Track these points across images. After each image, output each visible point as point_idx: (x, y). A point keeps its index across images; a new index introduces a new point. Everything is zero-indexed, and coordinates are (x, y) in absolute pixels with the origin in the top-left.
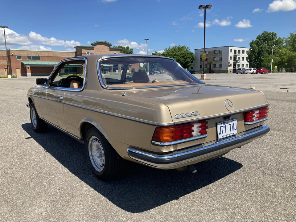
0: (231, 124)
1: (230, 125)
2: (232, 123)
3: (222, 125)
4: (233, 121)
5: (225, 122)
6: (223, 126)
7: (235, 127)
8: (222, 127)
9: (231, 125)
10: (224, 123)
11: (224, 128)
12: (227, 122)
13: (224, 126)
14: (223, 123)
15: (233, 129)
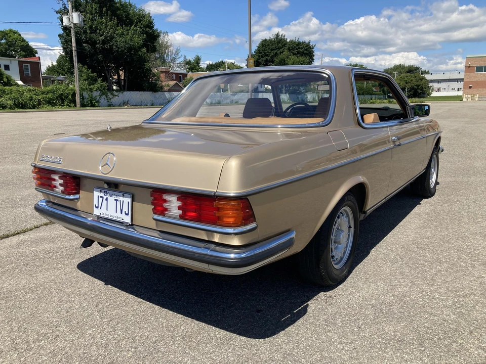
0: (118, 200)
1: (116, 200)
2: (121, 199)
3: (102, 195)
4: (123, 196)
5: (108, 191)
6: (103, 197)
7: (125, 209)
8: (101, 197)
9: (118, 203)
10: (105, 192)
11: (105, 202)
12: (111, 192)
13: (105, 197)
14: (103, 191)
15: (121, 211)
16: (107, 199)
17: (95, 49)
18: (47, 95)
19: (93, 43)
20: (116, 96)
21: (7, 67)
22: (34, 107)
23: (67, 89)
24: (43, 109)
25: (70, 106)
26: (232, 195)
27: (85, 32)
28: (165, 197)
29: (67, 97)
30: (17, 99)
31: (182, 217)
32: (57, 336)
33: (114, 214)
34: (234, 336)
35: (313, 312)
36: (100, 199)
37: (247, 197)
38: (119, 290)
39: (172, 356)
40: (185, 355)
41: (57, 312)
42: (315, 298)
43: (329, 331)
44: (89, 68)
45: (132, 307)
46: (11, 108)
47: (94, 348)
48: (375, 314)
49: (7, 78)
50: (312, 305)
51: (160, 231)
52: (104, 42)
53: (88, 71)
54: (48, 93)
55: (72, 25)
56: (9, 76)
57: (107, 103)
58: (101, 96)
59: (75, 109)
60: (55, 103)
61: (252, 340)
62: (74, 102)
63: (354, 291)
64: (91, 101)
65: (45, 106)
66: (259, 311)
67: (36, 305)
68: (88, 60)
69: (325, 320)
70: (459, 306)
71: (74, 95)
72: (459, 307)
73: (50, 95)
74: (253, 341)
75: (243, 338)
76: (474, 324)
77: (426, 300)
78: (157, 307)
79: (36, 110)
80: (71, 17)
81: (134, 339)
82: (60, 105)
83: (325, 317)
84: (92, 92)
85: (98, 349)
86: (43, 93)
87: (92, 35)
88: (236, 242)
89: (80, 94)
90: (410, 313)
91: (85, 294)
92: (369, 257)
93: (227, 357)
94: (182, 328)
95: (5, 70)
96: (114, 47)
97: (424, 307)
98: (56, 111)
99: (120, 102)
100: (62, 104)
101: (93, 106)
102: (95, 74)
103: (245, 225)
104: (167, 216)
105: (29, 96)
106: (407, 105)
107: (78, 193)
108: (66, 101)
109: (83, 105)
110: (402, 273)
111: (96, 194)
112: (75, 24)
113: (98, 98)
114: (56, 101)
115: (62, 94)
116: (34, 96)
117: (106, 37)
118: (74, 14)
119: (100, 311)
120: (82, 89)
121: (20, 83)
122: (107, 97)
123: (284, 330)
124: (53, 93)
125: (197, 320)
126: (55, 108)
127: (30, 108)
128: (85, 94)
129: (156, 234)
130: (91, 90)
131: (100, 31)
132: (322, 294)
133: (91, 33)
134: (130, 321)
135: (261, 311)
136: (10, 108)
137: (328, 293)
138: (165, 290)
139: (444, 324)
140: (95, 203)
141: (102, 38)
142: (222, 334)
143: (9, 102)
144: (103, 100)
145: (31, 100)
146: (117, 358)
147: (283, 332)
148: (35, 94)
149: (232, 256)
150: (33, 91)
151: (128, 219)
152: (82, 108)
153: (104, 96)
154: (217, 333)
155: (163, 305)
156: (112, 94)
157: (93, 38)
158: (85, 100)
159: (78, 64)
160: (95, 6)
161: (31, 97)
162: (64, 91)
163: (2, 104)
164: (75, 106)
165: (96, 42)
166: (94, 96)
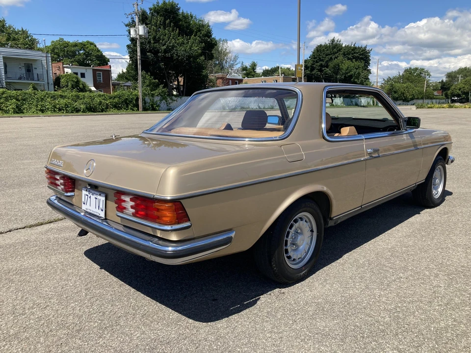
1: (96, 198)
2: (99, 197)
3: (87, 193)
4: (100, 195)
5: (91, 191)
6: (87, 195)
7: (101, 206)
9: (97, 200)
10: (89, 192)
11: (89, 199)
12: (93, 192)
14: (88, 190)
15: (99, 207)
16: (90, 197)
17: (158, 57)
18: (114, 99)
19: (155, 52)
20: (175, 100)
21: (83, 75)
22: (102, 111)
23: (131, 94)
24: (110, 113)
25: (133, 110)
26: (169, 198)
27: (149, 42)
28: (123, 197)
29: (131, 102)
30: (89, 103)
31: (134, 215)
32: (48, 306)
33: (94, 210)
34: (184, 318)
35: (261, 304)
36: (86, 197)
37: (181, 201)
38: (109, 274)
39: (127, 329)
40: (137, 329)
41: (55, 288)
42: (269, 293)
43: (267, 321)
44: (151, 75)
45: (113, 288)
46: (84, 112)
47: (71, 317)
48: (316, 311)
49: (83, 85)
50: (263, 298)
51: (124, 226)
52: (166, 51)
53: (151, 77)
54: (115, 97)
55: (138, 37)
56: (84, 83)
57: (167, 108)
58: (161, 100)
59: (138, 112)
60: (120, 107)
61: (197, 322)
62: (137, 106)
63: (307, 290)
64: (152, 105)
65: (112, 110)
66: (214, 300)
67: (42, 281)
68: (151, 68)
69: (268, 313)
70: (399, 310)
71: (137, 99)
72: (399, 312)
73: (116, 100)
74: (197, 324)
75: (191, 320)
76: (404, 327)
77: (371, 303)
78: (133, 290)
79: (104, 113)
80: (137, 30)
81: (104, 313)
82: (125, 109)
83: (269, 310)
84: (153, 97)
85: (74, 319)
86: (111, 98)
87: (156, 44)
88: (174, 237)
89: (143, 99)
90: (348, 313)
91: (82, 275)
92: (340, 261)
93: (170, 334)
94: (145, 308)
95: (81, 77)
96: (175, 55)
97: (365, 308)
98: (121, 114)
100: (127, 109)
101: (154, 109)
102: (156, 80)
103: (179, 223)
104: (125, 214)
105: (98, 101)
106: (400, 118)
107: (73, 191)
108: (130, 105)
109: (145, 109)
110: (361, 278)
111: (84, 192)
112: (140, 36)
113: (158, 103)
114: (122, 105)
115: (127, 99)
116: (103, 101)
117: (168, 47)
118: (140, 27)
119: (87, 289)
120: (144, 95)
121: (93, 89)
122: (166, 102)
123: (228, 317)
124: (119, 98)
125: (160, 303)
126: (120, 112)
127: (99, 112)
128: (147, 99)
129: (121, 228)
130: (153, 95)
131: (163, 41)
132: (277, 290)
133: (155, 43)
134: (107, 299)
135: (216, 299)
136: (82, 112)
137: (283, 290)
138: (146, 276)
139: (375, 324)
140: (83, 200)
141: (165, 47)
142: (175, 315)
143: (82, 106)
144: (163, 104)
145: (100, 104)
146: (85, 327)
147: (226, 319)
148: (104, 99)
149: (170, 249)
150: (102, 96)
151: (102, 215)
152: (144, 112)
153: (164, 101)
154: (171, 315)
155: (138, 288)
156: (171, 99)
157: (156, 48)
158: (147, 104)
159: (142, 71)
160: (160, 19)
161: (101, 102)
162: (128, 96)
163: (77, 108)
164: (138, 110)
165: (158, 52)
166: (155, 100)
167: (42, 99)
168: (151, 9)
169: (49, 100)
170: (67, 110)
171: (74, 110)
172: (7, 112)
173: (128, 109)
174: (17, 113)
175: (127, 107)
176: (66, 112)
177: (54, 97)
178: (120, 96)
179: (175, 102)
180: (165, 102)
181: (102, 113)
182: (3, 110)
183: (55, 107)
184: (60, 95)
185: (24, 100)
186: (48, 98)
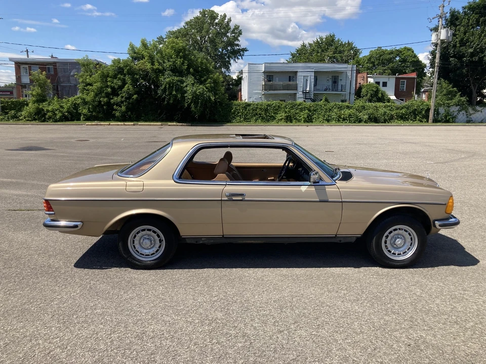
17: (462, 62)
18: (401, 110)
19: (460, 57)
20: (479, 111)
21: (385, 84)
22: (385, 121)
23: (422, 104)
24: (393, 124)
25: (421, 121)
27: (455, 46)
29: (420, 113)
30: (373, 114)
44: (450, 83)
46: (365, 122)
52: (472, 55)
53: (448, 86)
54: (402, 108)
55: (439, 42)
56: (385, 92)
57: (466, 119)
58: (459, 111)
59: (427, 124)
60: (407, 118)
62: (426, 117)
64: (446, 117)
65: (396, 121)
68: (451, 75)
71: (428, 110)
73: (403, 111)
79: (387, 124)
80: (439, 34)
82: (411, 120)
84: (449, 107)
86: (398, 109)
87: (462, 48)
89: (435, 110)
95: (383, 86)
98: (404, 126)
99: (483, 118)
100: (414, 119)
101: (447, 121)
102: (455, 89)
108: (418, 116)
109: (436, 121)
112: (442, 40)
113: (455, 114)
114: (409, 116)
115: (415, 110)
116: (388, 112)
117: (475, 50)
118: (442, 30)
120: (438, 105)
121: (393, 97)
122: (467, 112)
126: (406, 123)
127: (382, 122)
128: (442, 110)
130: (449, 105)
131: (471, 43)
133: (461, 46)
141: (471, 50)
143: (366, 117)
144: (462, 115)
148: (390, 110)
150: (389, 106)
152: (434, 124)
153: (463, 112)
156: (474, 109)
157: (461, 52)
158: (440, 116)
159: (439, 79)
160: (474, 17)
161: (385, 112)
162: (418, 106)
163: (360, 119)
164: (428, 121)
165: (463, 56)
166: (451, 111)
167: (330, 109)
168: (464, 8)
169: (335, 110)
170: (350, 120)
171: (357, 121)
172: (299, 121)
173: (415, 121)
174: (308, 122)
175: (415, 118)
176: (349, 122)
177: (340, 108)
178: (408, 107)
179: (480, 113)
180: (465, 113)
181: (384, 124)
182: (297, 119)
183: (340, 117)
184: (347, 106)
185: (315, 111)
186: (335, 108)
